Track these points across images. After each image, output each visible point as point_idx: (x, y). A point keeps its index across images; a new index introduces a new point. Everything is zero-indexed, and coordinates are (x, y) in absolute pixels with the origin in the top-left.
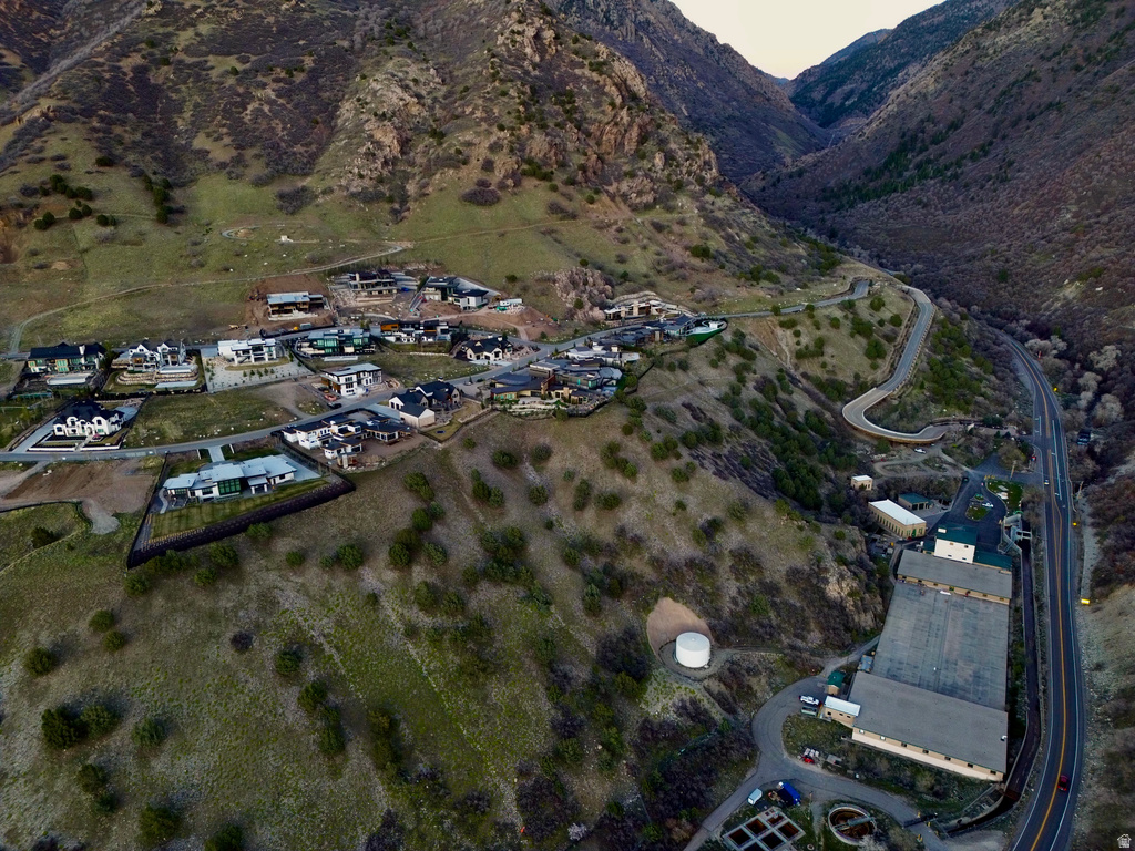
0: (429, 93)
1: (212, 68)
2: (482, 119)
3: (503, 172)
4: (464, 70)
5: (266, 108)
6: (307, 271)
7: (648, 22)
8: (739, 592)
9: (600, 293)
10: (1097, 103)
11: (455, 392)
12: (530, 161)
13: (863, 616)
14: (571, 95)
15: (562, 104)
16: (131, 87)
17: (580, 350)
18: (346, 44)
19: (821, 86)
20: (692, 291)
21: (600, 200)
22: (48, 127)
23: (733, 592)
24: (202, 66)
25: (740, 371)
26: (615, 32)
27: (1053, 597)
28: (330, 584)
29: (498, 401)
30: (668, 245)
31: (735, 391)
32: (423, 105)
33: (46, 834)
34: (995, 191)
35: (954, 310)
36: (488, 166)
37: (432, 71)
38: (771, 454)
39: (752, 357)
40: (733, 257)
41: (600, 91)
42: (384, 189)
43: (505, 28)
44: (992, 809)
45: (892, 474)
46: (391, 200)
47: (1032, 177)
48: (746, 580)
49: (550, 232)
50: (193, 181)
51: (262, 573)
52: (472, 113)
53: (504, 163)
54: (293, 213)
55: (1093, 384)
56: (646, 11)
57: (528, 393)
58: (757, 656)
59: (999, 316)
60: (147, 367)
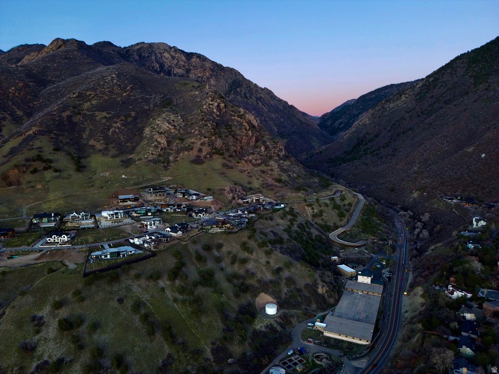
0: (178, 125)
1: (97, 116)
2: (198, 134)
3: (206, 152)
4: (191, 117)
5: (117, 130)
6: (132, 188)
7: (261, 97)
8: (288, 291)
9: (241, 194)
10: (425, 128)
11: (189, 226)
12: (216, 149)
13: (330, 299)
14: (231, 126)
15: (227, 129)
16: (66, 123)
17: (234, 213)
18: (147, 108)
19: (330, 120)
20: (275, 194)
21: (241, 163)
22: (35, 137)
23: (286, 291)
24: (93, 115)
25: (291, 221)
26: (249, 101)
27: (396, 293)
28: (148, 285)
29: (204, 229)
30: (267, 178)
31: (290, 227)
32: (176, 129)
33: (60, 356)
34: (391, 159)
35: (373, 201)
36: (200, 150)
37: (179, 117)
38: (302, 249)
39: (296, 216)
40: (290, 182)
41: (241, 124)
42: (161, 158)
43: (206, 103)
44: (367, 352)
45: (346, 256)
46: (164, 162)
47: (404, 154)
48: (290, 287)
49: (223, 173)
50: (89, 156)
51: (126, 281)
52: (194, 132)
53: (206, 150)
54: (127, 167)
55: (420, 226)
56: (260, 93)
57: (215, 226)
58: (293, 311)
59: (391, 204)
60: (76, 220)
